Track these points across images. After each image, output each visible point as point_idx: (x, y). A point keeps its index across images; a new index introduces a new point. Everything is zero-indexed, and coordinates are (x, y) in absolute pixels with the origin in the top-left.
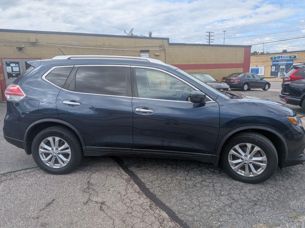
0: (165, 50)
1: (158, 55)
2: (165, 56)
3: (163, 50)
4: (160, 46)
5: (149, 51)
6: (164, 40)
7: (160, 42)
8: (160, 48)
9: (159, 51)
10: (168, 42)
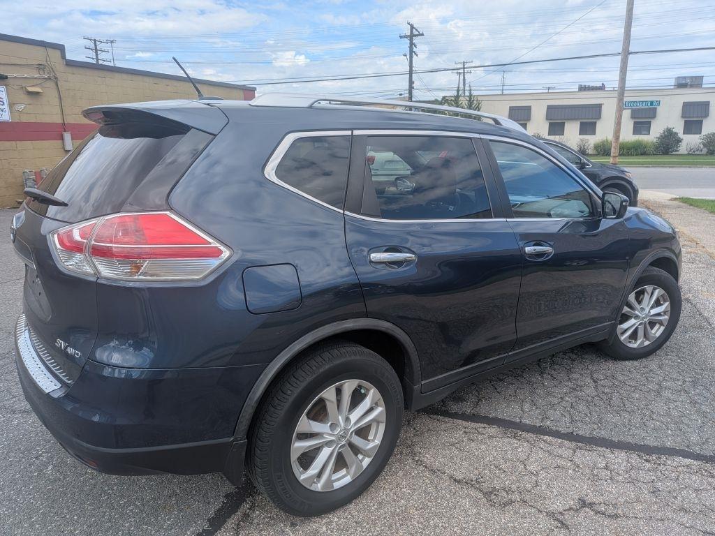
0: (56, 78)
1: (37, 93)
2: (60, 98)
3: (49, 79)
4: (40, 67)
5: (6, 77)
6: (50, 50)
7: (38, 55)
8: (41, 72)
9: (39, 82)
10: (63, 56)
